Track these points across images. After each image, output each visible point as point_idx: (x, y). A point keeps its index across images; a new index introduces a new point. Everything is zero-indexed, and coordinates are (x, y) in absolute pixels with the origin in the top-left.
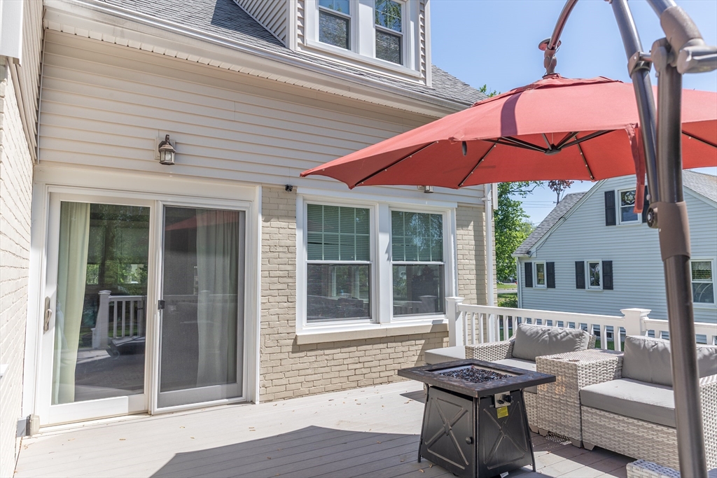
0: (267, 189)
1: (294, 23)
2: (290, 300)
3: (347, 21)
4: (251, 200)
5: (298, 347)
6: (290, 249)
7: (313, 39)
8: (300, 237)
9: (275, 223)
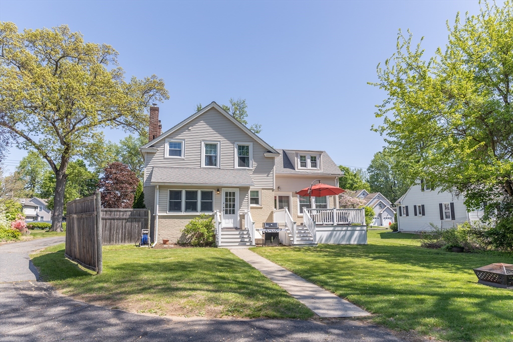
0: (293, 193)
1: (296, 165)
2: (297, 209)
3: (305, 162)
4: (290, 194)
5: (298, 217)
6: (297, 202)
7: (299, 167)
8: (298, 200)
9: (294, 198)
